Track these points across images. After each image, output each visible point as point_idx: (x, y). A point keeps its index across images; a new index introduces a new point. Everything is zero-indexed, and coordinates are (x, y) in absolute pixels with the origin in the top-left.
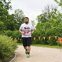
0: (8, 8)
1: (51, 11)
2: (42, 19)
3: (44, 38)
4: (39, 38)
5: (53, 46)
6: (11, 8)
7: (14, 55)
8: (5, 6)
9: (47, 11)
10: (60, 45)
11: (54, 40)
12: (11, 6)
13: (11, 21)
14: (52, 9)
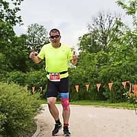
0: (14, 23)
1: (106, 26)
2: (89, 44)
3: (99, 86)
4: (87, 86)
5: (117, 104)
6: (20, 21)
7: (35, 126)
8: (8, 18)
9: (98, 27)
10: (132, 101)
11: (119, 91)
12: (19, 18)
13: (21, 50)
14: (110, 22)
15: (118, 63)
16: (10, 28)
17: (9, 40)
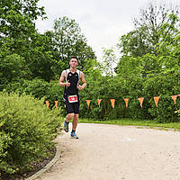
0: (34, 15)
1: (159, 21)
2: (135, 45)
3: (141, 100)
4: (126, 100)
5: (166, 125)
6: (43, 13)
7: (53, 151)
9: (148, 22)
11: (170, 108)
12: (42, 9)
13: (43, 51)
14: (164, 16)
15: (169, 70)
16: (29, 22)
17: (30, 39)
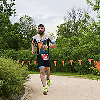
0: (10, 14)
3: (72, 62)
4: (63, 62)
5: (84, 76)
6: (15, 13)
8: (6, 11)
9: (72, 19)
10: (96, 74)
12: (14, 11)
14: (81, 16)
15: (85, 46)
16: (8, 18)
17: (6, 27)
